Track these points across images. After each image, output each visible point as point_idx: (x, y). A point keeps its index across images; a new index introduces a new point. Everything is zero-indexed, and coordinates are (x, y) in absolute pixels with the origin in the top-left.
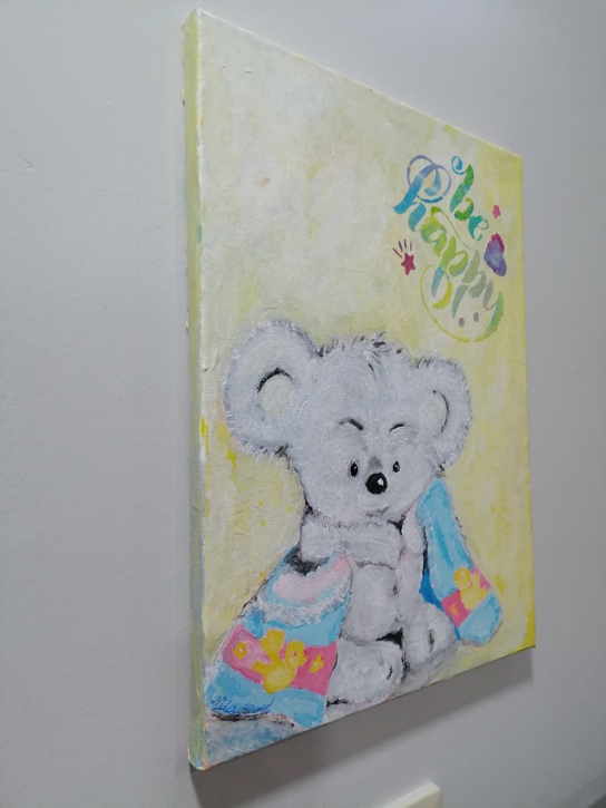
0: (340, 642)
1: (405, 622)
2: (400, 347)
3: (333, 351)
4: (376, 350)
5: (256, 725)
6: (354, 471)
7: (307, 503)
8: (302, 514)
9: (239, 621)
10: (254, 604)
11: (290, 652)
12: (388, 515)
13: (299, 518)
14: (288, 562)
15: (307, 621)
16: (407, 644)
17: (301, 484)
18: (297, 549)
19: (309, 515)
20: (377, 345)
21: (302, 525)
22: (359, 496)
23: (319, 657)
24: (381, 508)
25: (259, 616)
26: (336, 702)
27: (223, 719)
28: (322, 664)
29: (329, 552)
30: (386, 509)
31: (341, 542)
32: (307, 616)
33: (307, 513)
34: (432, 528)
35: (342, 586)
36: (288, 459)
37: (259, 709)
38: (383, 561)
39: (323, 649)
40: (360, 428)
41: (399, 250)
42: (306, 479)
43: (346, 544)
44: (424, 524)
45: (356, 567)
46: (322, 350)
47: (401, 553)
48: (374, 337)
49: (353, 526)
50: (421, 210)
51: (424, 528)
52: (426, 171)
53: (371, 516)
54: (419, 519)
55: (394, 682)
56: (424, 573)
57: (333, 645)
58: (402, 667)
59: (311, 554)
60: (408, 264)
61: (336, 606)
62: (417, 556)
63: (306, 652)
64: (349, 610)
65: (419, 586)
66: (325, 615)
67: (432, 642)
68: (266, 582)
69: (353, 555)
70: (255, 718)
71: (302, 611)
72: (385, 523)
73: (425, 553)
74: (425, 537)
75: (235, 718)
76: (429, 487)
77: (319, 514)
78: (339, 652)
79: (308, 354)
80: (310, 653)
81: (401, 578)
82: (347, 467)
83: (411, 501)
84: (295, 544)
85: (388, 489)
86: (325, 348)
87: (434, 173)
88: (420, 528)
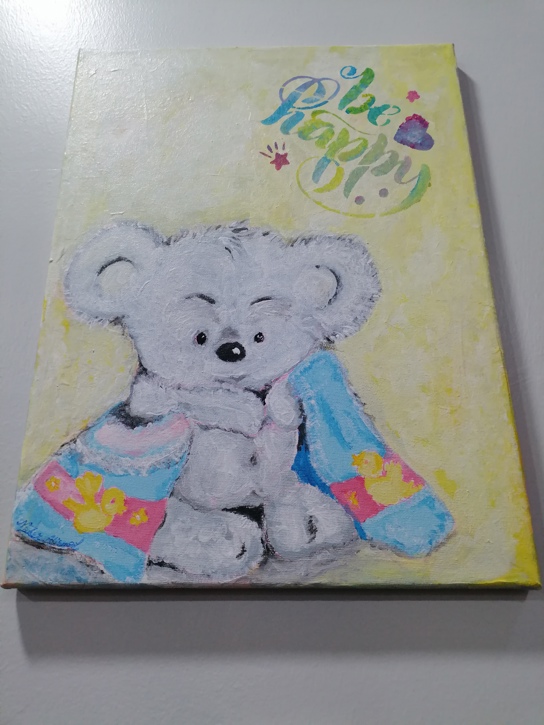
0: (171, 502)
1: (267, 498)
2: (267, 230)
3: (182, 240)
4: (235, 235)
5: (61, 559)
6: (201, 339)
7: (141, 365)
8: (135, 374)
9: (55, 458)
10: (73, 446)
11: (107, 497)
12: (245, 383)
13: (131, 378)
14: (114, 414)
15: (131, 472)
16: (270, 524)
17: (136, 348)
18: (127, 404)
19: (143, 376)
20: (237, 231)
21: (134, 383)
22: (206, 362)
23: (142, 510)
24: (237, 375)
25: (76, 458)
26: (161, 564)
27: (27, 542)
28: (145, 519)
29: (165, 411)
30: (243, 377)
31: (180, 404)
32: (132, 467)
33: (140, 373)
34: (313, 402)
35: (178, 445)
36: (124, 327)
37: (66, 545)
38: (237, 428)
39: (149, 504)
40: (212, 301)
41: (267, 152)
42: (142, 345)
43: (187, 406)
44: (301, 396)
45: (198, 430)
46: (170, 239)
47: (264, 422)
48: (233, 224)
49: (197, 389)
50: (299, 116)
51: (300, 401)
52: (305, 86)
53: (222, 382)
54: (292, 390)
55: (247, 563)
56: (299, 449)
57: (161, 502)
58: (261, 550)
59: (141, 410)
60: (280, 161)
61: (169, 464)
62: (288, 428)
63: (126, 502)
64: (186, 470)
65: (292, 463)
66: (153, 470)
67: (312, 530)
68: (88, 429)
69: (195, 417)
70: (60, 552)
71: (126, 462)
72: (240, 391)
73: (302, 428)
74: (302, 410)
75: (39, 546)
76: (310, 358)
77: (154, 375)
78: (168, 511)
79: (154, 244)
80: (131, 504)
81: (262, 449)
82: (193, 335)
83: (280, 371)
84: (124, 399)
85: (246, 358)
86: (173, 238)
87: (316, 85)
88: (294, 401)
